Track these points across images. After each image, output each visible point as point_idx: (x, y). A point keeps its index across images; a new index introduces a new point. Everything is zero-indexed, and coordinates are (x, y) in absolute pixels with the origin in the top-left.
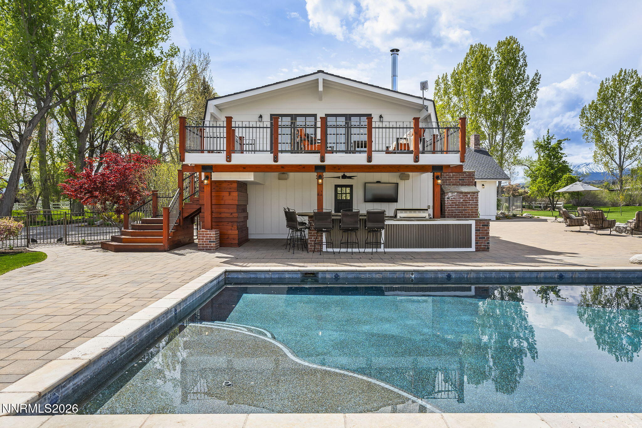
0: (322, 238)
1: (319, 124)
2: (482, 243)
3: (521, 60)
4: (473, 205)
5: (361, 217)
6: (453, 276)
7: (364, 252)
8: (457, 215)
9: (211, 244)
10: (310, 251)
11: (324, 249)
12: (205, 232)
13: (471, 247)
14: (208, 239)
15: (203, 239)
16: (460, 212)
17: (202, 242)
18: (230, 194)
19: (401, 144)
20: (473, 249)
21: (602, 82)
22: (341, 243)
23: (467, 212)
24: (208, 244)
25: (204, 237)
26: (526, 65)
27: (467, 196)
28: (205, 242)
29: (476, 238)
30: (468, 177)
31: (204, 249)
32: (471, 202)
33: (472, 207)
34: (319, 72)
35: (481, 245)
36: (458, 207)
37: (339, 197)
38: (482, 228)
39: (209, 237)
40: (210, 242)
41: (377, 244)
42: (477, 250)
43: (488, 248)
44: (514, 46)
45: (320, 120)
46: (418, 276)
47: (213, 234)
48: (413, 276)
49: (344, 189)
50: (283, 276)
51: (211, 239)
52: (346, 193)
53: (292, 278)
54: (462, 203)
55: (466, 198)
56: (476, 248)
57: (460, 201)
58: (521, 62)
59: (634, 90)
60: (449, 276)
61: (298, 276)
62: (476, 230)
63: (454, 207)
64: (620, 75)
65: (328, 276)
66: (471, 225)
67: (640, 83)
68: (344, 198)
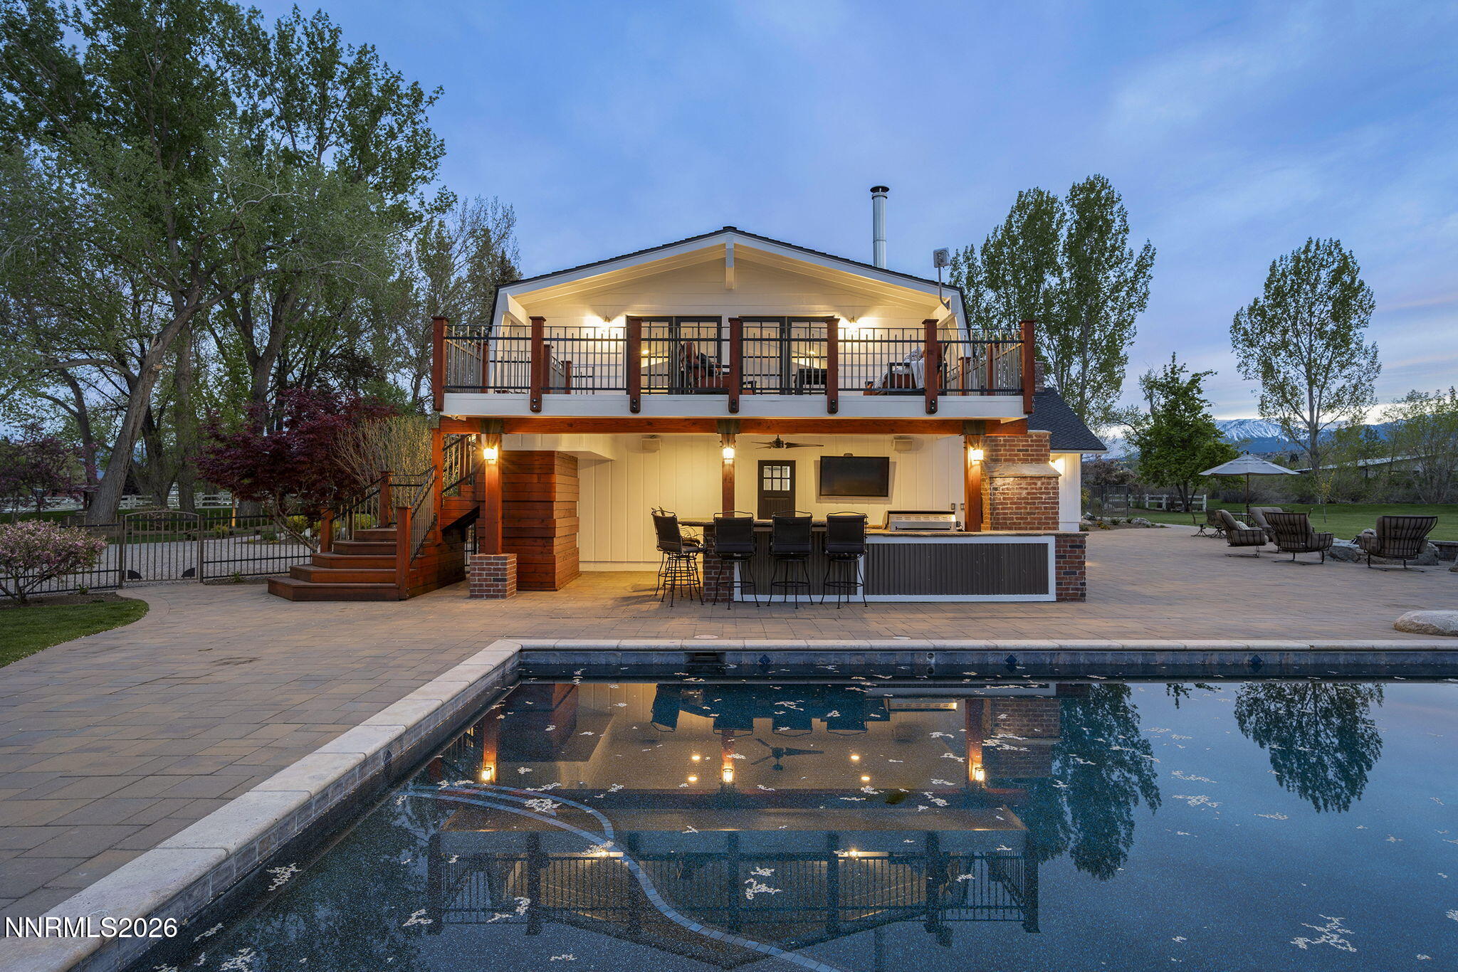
0: (732, 574)
1: (726, 334)
2: (1069, 584)
3: (1118, 220)
4: (1048, 503)
5: (814, 530)
6: (1020, 659)
7: (821, 603)
8: (1015, 523)
9: (497, 586)
10: (707, 600)
11: (737, 595)
12: (486, 558)
13: (1047, 593)
14: (491, 575)
15: (480, 575)
16: (1021, 519)
17: (479, 580)
18: (539, 479)
19: (900, 376)
20: (1052, 595)
21: (1274, 262)
22: (772, 584)
23: (1035, 519)
24: (492, 585)
25: (483, 569)
26: (1126, 230)
27: (1036, 484)
28: (486, 580)
29: (1057, 573)
30: (1037, 445)
31: (482, 596)
32: (1044, 496)
33: (1045, 508)
34: (727, 229)
35: (1068, 589)
36: (1016, 508)
37: (767, 487)
38: (1071, 552)
39: (495, 569)
40: (495, 580)
41: (849, 587)
42: (1061, 598)
43: (1083, 595)
44: (1103, 193)
45: (729, 324)
46: (943, 661)
47: (503, 564)
48: (933, 661)
49: (777, 469)
50: (646, 660)
51: (497, 575)
52: (781, 479)
53: (668, 664)
54: (1025, 498)
55: (1033, 488)
56: (1057, 595)
57: (1020, 494)
58: (1117, 225)
59: (1336, 278)
60: (1011, 662)
61: (683, 660)
62: (1057, 557)
63: (1010, 508)
64: (1307, 250)
65: (746, 660)
66: (1046, 545)
67: (1346, 266)
68: (777, 488)
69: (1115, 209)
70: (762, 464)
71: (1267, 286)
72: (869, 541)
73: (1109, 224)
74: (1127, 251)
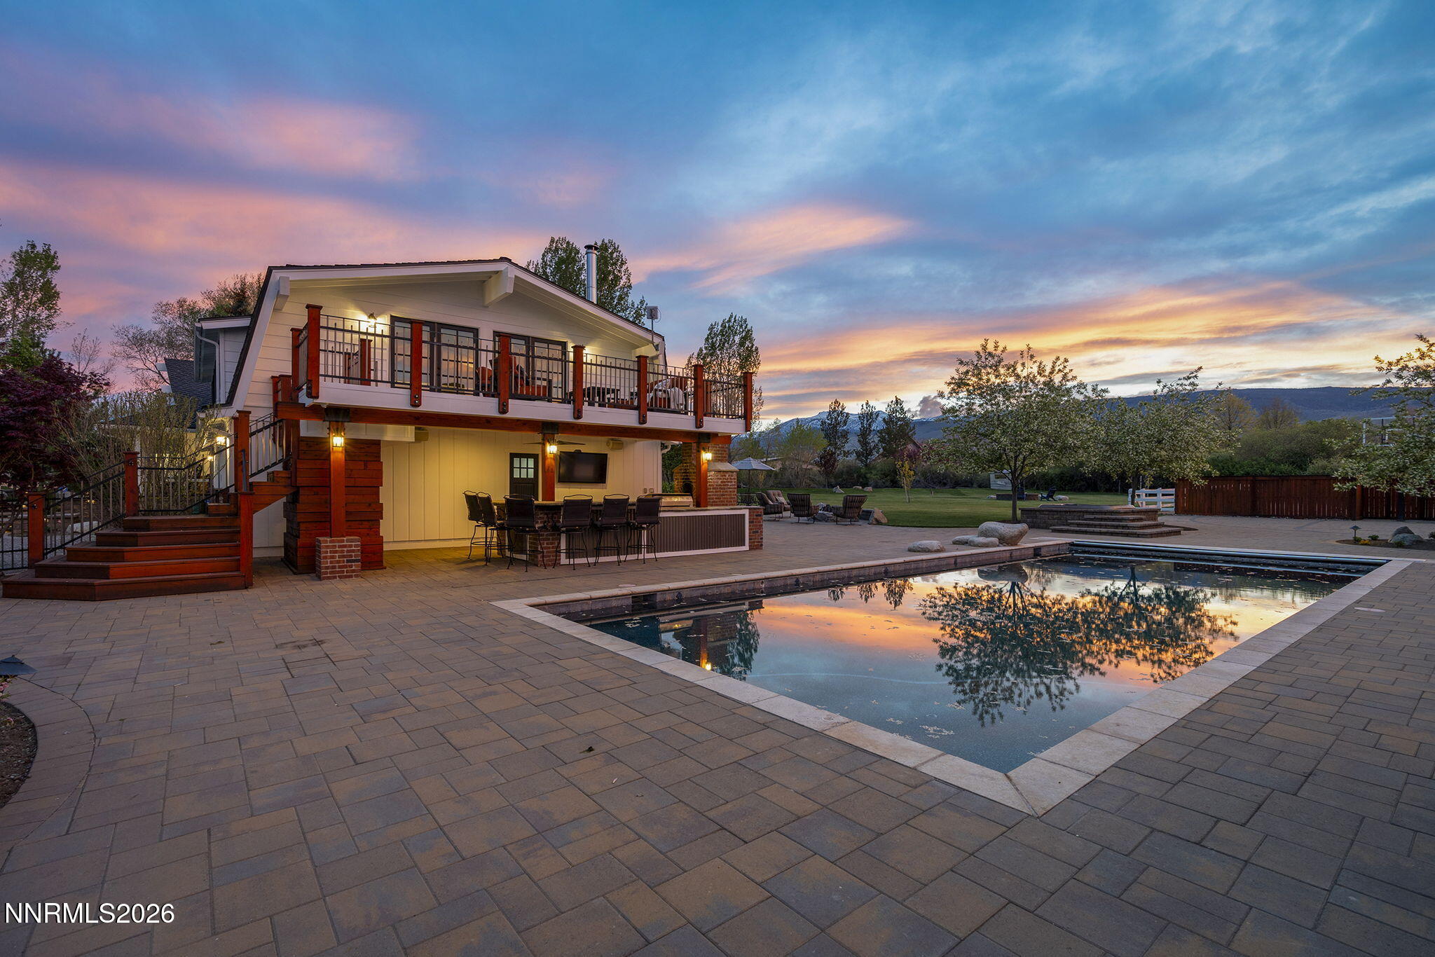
0: (559, 543)
2: (755, 538)
3: (624, 278)
4: (731, 488)
5: (629, 507)
6: (801, 580)
7: (625, 561)
9: (351, 566)
10: (549, 565)
11: (564, 560)
12: (339, 541)
13: (745, 545)
14: (344, 557)
15: (332, 557)
16: (718, 498)
17: (331, 562)
18: (366, 466)
20: (746, 548)
23: (725, 499)
24: (344, 567)
25: (336, 552)
27: (725, 476)
28: (338, 562)
29: (750, 533)
30: (722, 451)
31: (335, 577)
32: (729, 484)
33: (730, 491)
34: (503, 259)
35: (754, 542)
36: (716, 492)
37: (516, 475)
38: (756, 519)
39: (348, 551)
40: (348, 561)
41: (638, 549)
42: (751, 548)
43: (762, 545)
44: (614, 255)
45: (572, 350)
47: (356, 546)
49: (524, 461)
50: (608, 605)
51: (351, 556)
52: (527, 468)
54: (720, 485)
55: (724, 479)
56: (749, 546)
57: (718, 482)
59: (742, 344)
60: (797, 582)
61: (629, 602)
62: (750, 522)
63: (713, 492)
64: (729, 321)
65: (668, 597)
66: (744, 515)
67: (748, 336)
68: (524, 476)
69: (624, 267)
70: (513, 456)
71: (707, 339)
72: (662, 515)
73: (617, 278)
74: (630, 301)
